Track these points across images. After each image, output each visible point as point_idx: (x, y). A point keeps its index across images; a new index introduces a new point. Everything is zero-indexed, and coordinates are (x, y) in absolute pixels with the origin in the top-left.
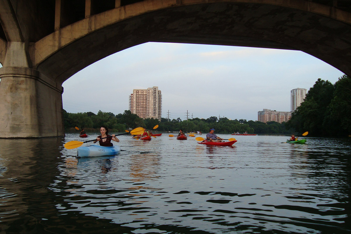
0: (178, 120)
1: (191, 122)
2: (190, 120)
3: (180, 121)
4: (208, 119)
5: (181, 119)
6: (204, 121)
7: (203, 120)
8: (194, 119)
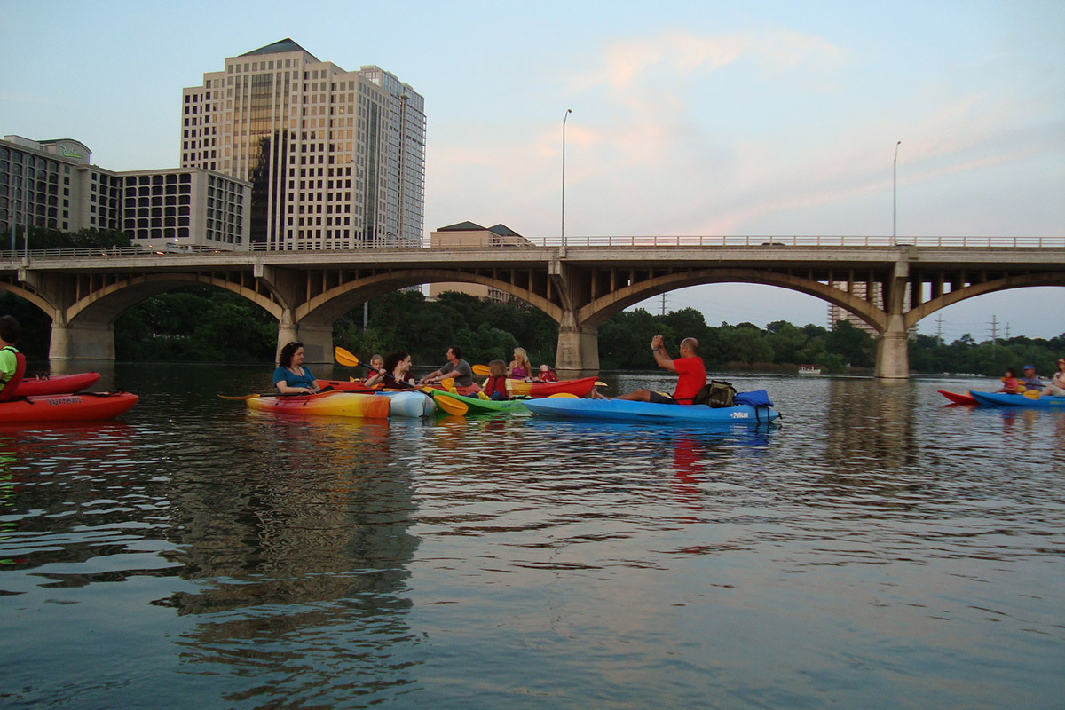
0: (965, 342)
1: (1007, 349)
2: (1000, 341)
3: (969, 343)
4: (1055, 339)
5: (972, 337)
6: (1041, 345)
7: (1039, 342)
8: (1012, 341)
